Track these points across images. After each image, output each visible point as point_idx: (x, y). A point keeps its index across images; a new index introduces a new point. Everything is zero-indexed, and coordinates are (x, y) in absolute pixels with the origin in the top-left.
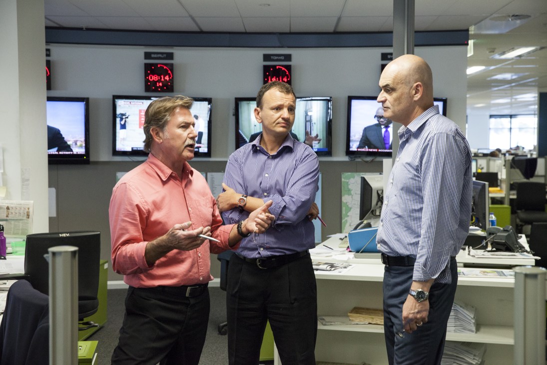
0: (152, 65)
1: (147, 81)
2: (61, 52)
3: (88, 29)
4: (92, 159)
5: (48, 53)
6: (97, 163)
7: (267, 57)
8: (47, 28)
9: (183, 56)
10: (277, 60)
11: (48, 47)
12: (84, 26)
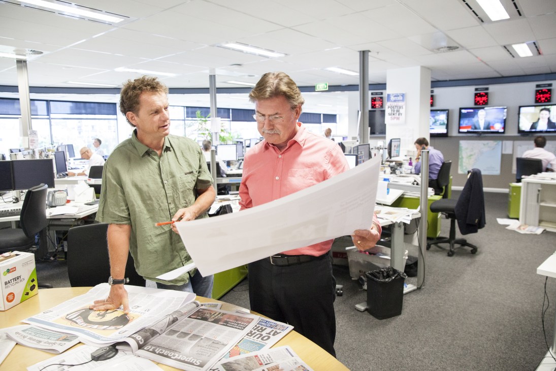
0: (478, 94)
1: (475, 101)
2: (437, 91)
3: (450, 81)
4: (449, 135)
5: (432, 92)
6: (451, 137)
7: (538, 86)
8: (432, 82)
9: (493, 89)
10: (544, 87)
11: (432, 89)
12: (448, 79)
